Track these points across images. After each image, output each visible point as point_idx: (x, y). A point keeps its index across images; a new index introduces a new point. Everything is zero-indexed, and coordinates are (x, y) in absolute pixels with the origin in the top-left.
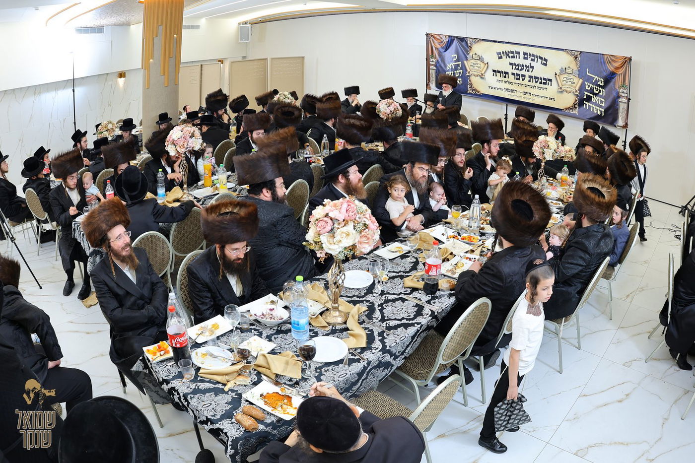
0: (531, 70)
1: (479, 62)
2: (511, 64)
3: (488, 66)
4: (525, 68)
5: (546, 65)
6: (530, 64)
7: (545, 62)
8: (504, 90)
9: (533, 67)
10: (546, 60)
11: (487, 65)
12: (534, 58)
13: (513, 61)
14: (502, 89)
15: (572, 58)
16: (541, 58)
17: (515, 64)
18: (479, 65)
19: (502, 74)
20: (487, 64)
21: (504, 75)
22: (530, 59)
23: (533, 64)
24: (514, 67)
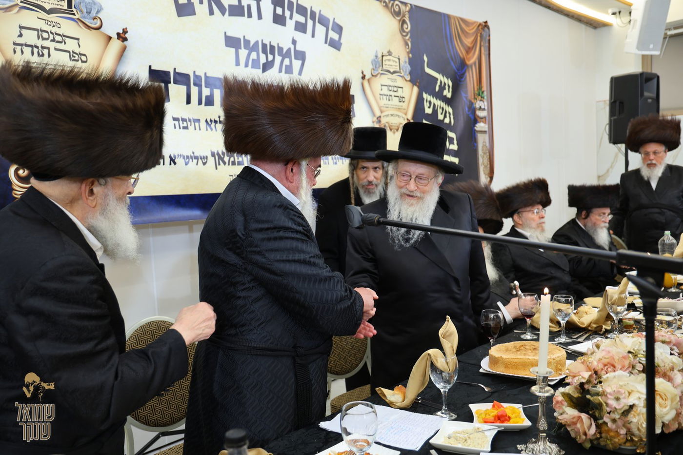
0: (297, 64)
1: (67, 27)
2: (232, 42)
3: (124, 49)
4: (278, 59)
5: (335, 45)
6: (294, 42)
7: (335, 36)
8: (211, 160)
9: (301, 56)
10: (339, 29)
11: (116, 44)
12: (302, 19)
13: (239, 27)
14: (204, 160)
15: (393, 24)
16: (324, 21)
17: (247, 42)
18: (71, 45)
19: (194, 90)
20: (122, 36)
21: (206, 92)
22: (291, 24)
23: (304, 42)
24: (243, 53)
